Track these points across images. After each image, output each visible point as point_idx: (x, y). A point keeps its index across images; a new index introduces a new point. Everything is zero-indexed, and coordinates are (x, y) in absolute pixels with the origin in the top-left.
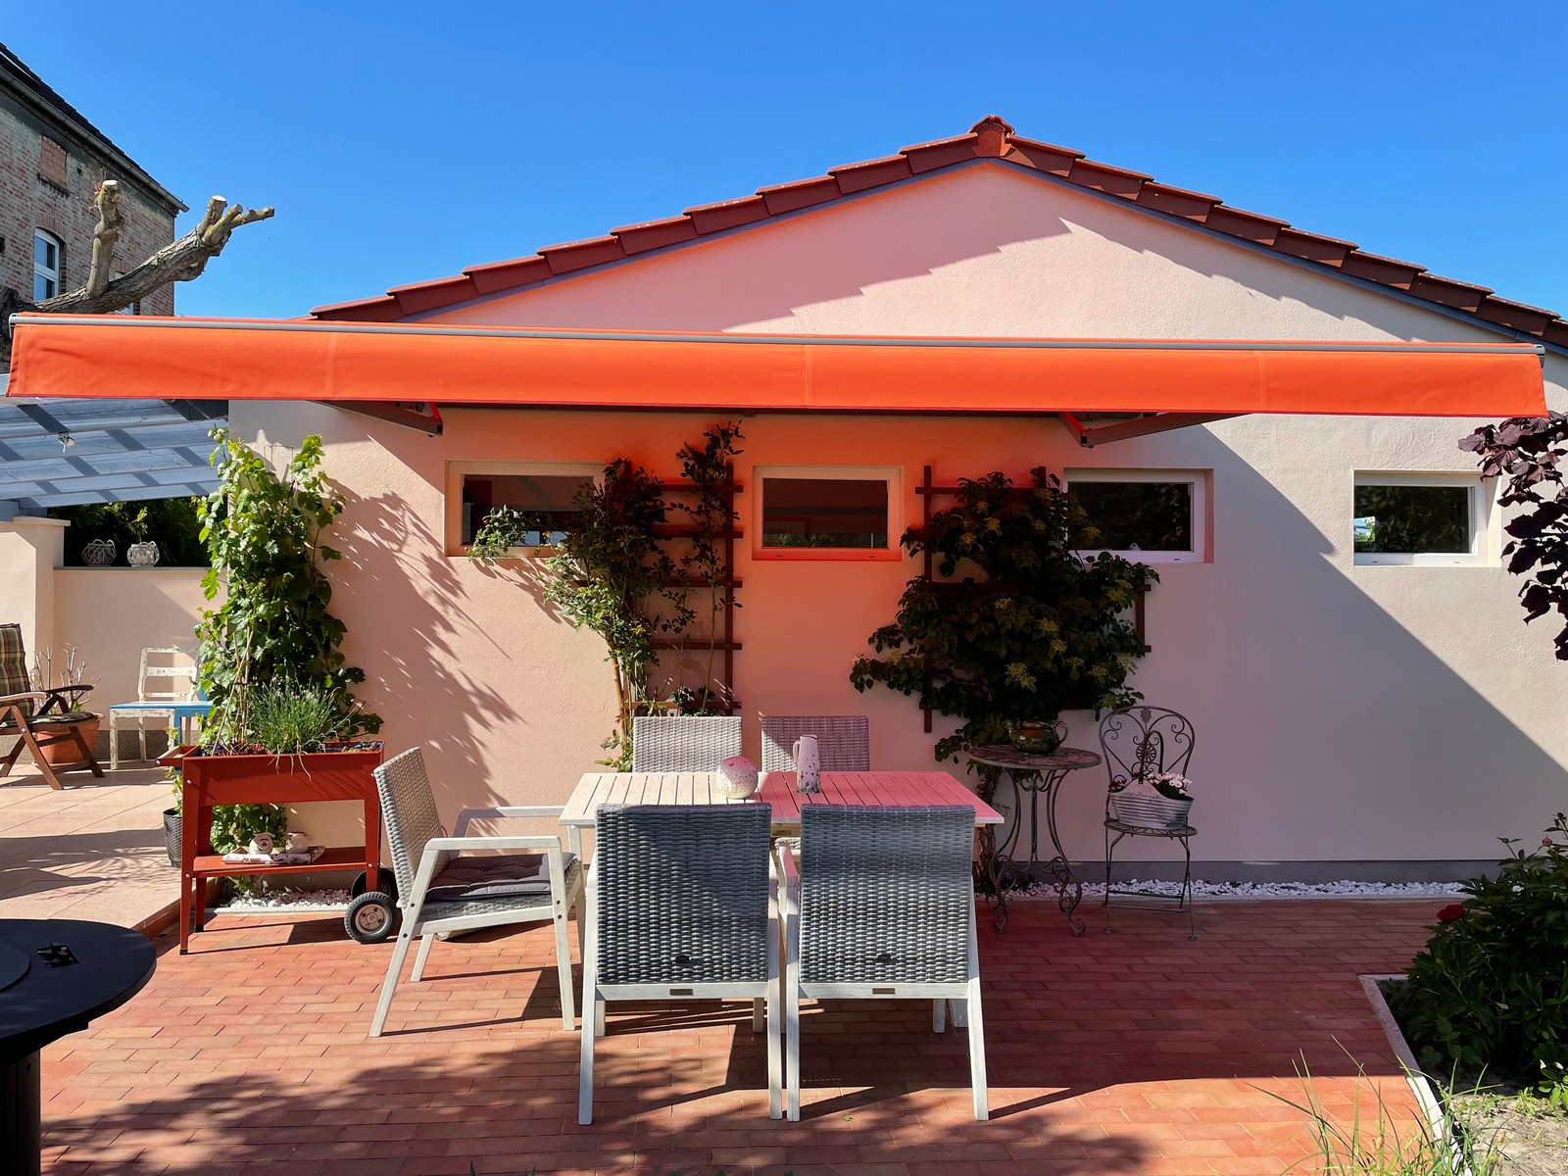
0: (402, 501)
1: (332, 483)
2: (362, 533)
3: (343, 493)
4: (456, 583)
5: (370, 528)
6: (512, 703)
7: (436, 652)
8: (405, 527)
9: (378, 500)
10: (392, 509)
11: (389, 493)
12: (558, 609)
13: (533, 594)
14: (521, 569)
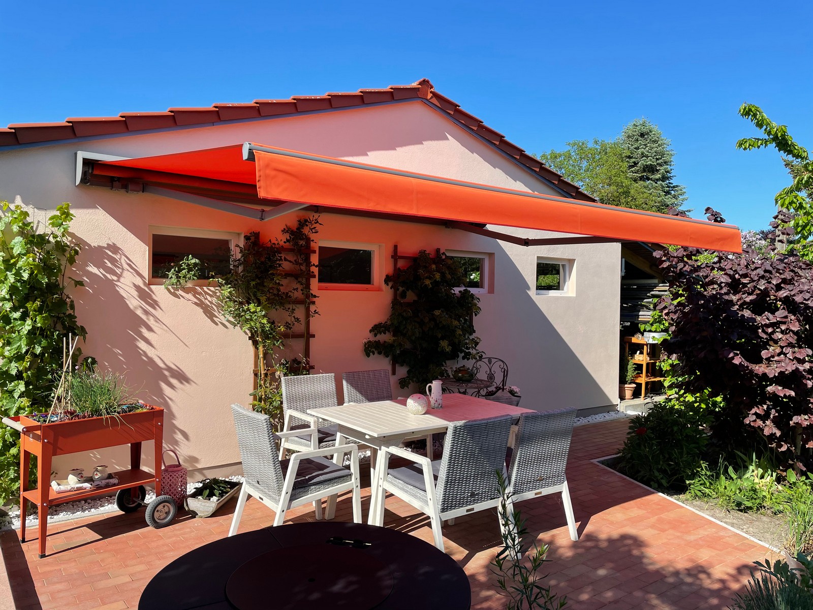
0: (119, 249)
2: (93, 269)
4: (156, 302)
5: (101, 266)
8: (122, 266)
9: (104, 247)
10: (113, 254)
11: (111, 243)
12: (217, 317)
13: (202, 308)
14: (195, 293)
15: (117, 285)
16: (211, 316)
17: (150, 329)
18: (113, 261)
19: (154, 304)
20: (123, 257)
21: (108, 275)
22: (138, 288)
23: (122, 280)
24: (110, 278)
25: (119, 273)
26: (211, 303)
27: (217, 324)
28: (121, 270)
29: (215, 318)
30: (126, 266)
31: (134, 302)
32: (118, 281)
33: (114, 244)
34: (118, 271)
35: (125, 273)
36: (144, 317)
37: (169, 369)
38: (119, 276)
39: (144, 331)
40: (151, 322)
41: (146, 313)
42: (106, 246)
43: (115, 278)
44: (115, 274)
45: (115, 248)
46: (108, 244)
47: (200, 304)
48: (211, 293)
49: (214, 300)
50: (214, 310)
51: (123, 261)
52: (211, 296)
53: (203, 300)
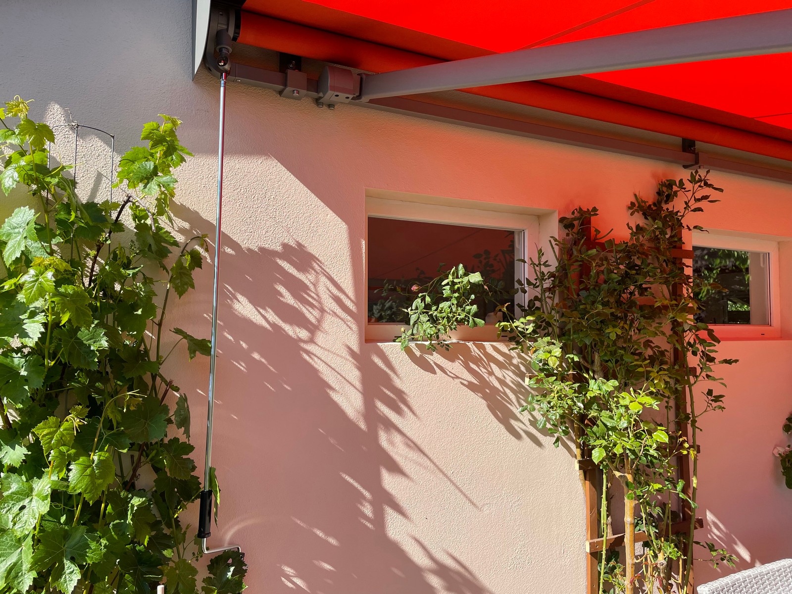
0: (312, 258)
1: (187, 212)
2: (246, 309)
5: (259, 301)
8: (320, 303)
9: (274, 253)
10: (299, 270)
11: (292, 243)
12: (517, 419)
13: (485, 397)
14: (468, 359)
15: (308, 353)
16: (505, 417)
18: (298, 289)
20: (323, 279)
21: (287, 327)
23: (320, 338)
24: (291, 333)
25: (313, 320)
26: (502, 382)
27: (518, 436)
28: (316, 313)
29: (513, 422)
30: (330, 304)
31: (347, 394)
32: (312, 341)
33: (299, 245)
34: (311, 315)
35: (329, 322)
38: (313, 329)
42: (279, 248)
43: (303, 334)
44: (300, 320)
45: (301, 256)
46: (285, 246)
47: (480, 387)
48: (500, 358)
49: (509, 376)
50: (511, 403)
51: (322, 289)
52: (501, 365)
53: (486, 376)
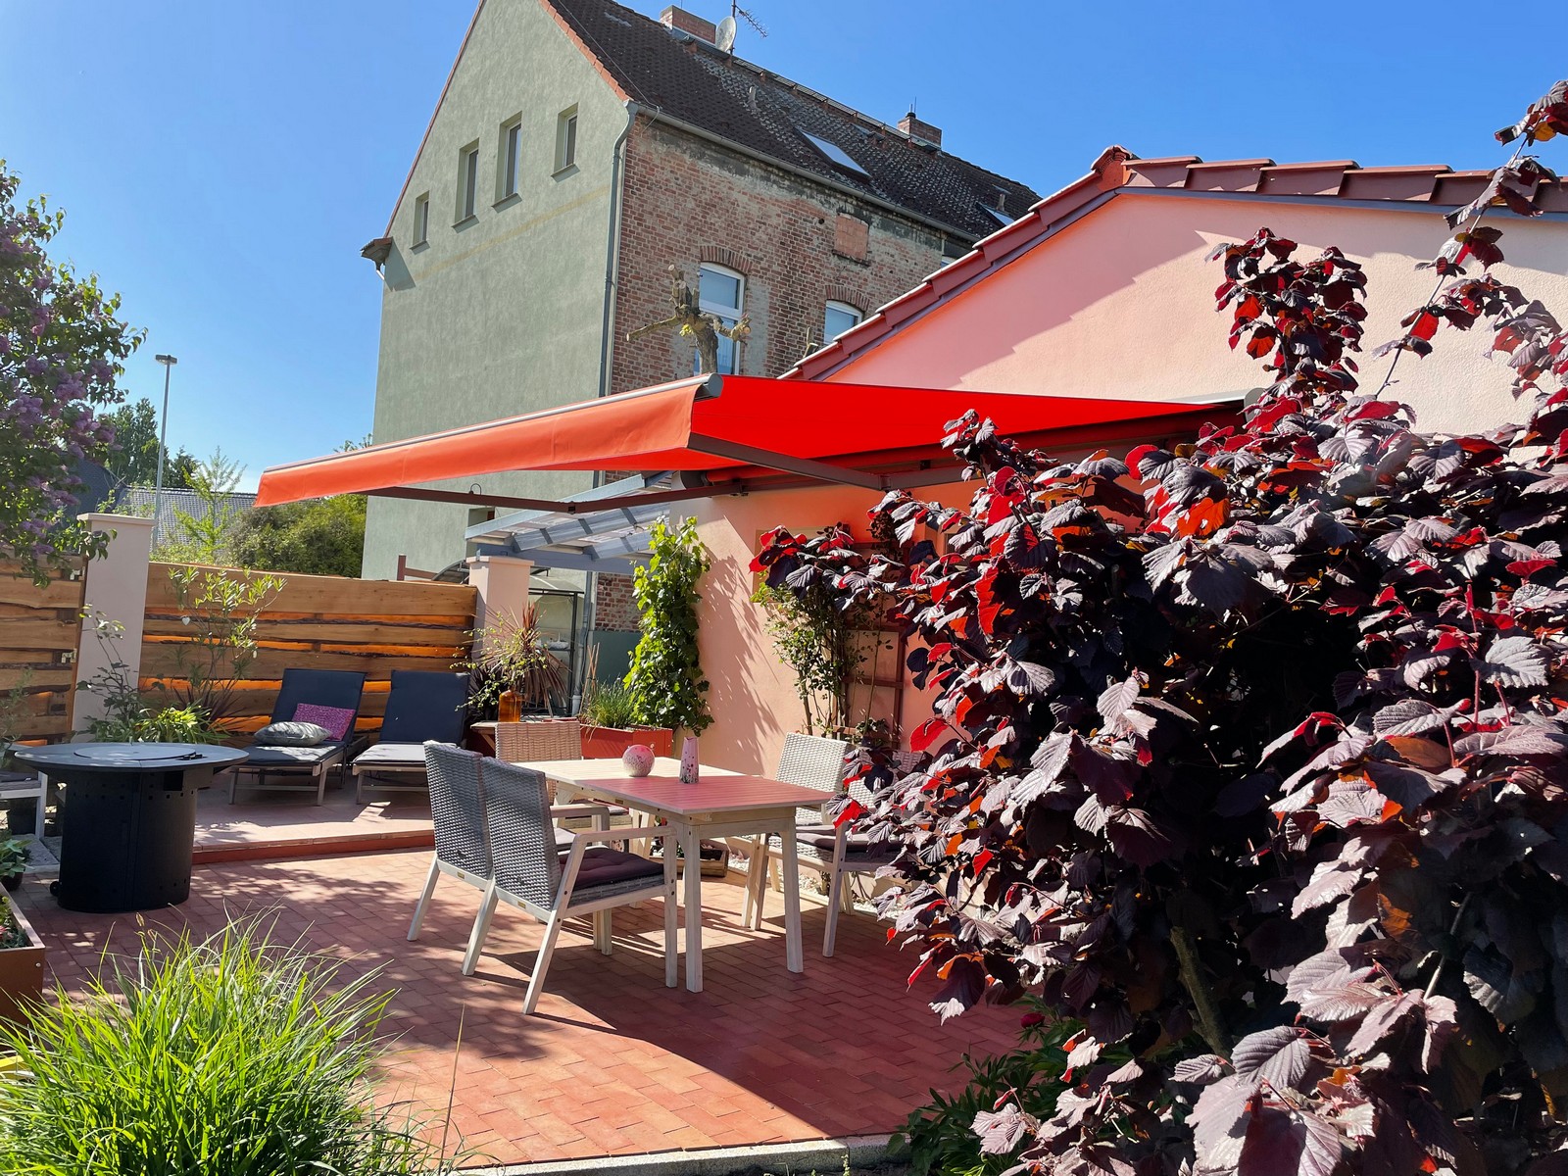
0: (736, 562)
1: (707, 549)
2: (717, 585)
3: (711, 557)
4: (756, 622)
5: (722, 582)
6: (778, 719)
7: (744, 674)
8: (736, 581)
9: (725, 561)
15: (731, 603)
17: (751, 657)
18: (731, 575)
19: (755, 626)
20: (737, 570)
22: (744, 604)
23: (735, 596)
25: (734, 589)
28: (735, 586)
31: (741, 623)
32: (732, 598)
33: (732, 556)
34: (733, 586)
35: (738, 590)
36: (747, 641)
37: (762, 709)
38: (733, 592)
39: (747, 657)
40: (752, 648)
41: (750, 636)
42: (727, 559)
43: (730, 595)
44: (729, 588)
45: (732, 561)
46: (729, 557)
51: (737, 575)
